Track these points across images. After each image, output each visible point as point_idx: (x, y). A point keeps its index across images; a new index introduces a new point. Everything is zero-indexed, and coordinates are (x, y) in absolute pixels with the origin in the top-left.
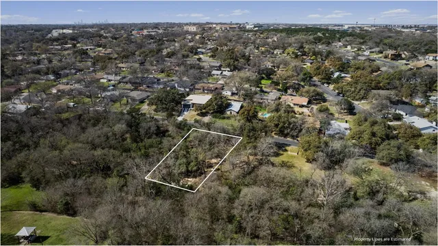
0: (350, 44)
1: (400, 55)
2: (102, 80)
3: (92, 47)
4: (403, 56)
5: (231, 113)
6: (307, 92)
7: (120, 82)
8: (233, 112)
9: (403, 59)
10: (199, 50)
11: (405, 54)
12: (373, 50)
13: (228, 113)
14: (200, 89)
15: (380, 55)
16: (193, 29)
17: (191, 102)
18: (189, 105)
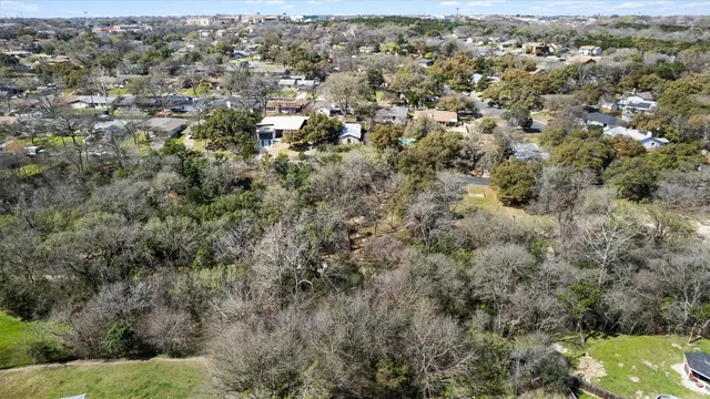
0: (470, 36)
1: (547, 49)
2: (77, 106)
3: (24, 52)
4: (551, 50)
5: (349, 141)
6: (454, 102)
7: (115, 108)
8: (352, 139)
9: (551, 54)
10: (235, 51)
11: (553, 47)
12: (507, 43)
13: (345, 141)
14: (274, 109)
15: (519, 50)
16: (204, 22)
17: (272, 129)
18: (271, 134)
